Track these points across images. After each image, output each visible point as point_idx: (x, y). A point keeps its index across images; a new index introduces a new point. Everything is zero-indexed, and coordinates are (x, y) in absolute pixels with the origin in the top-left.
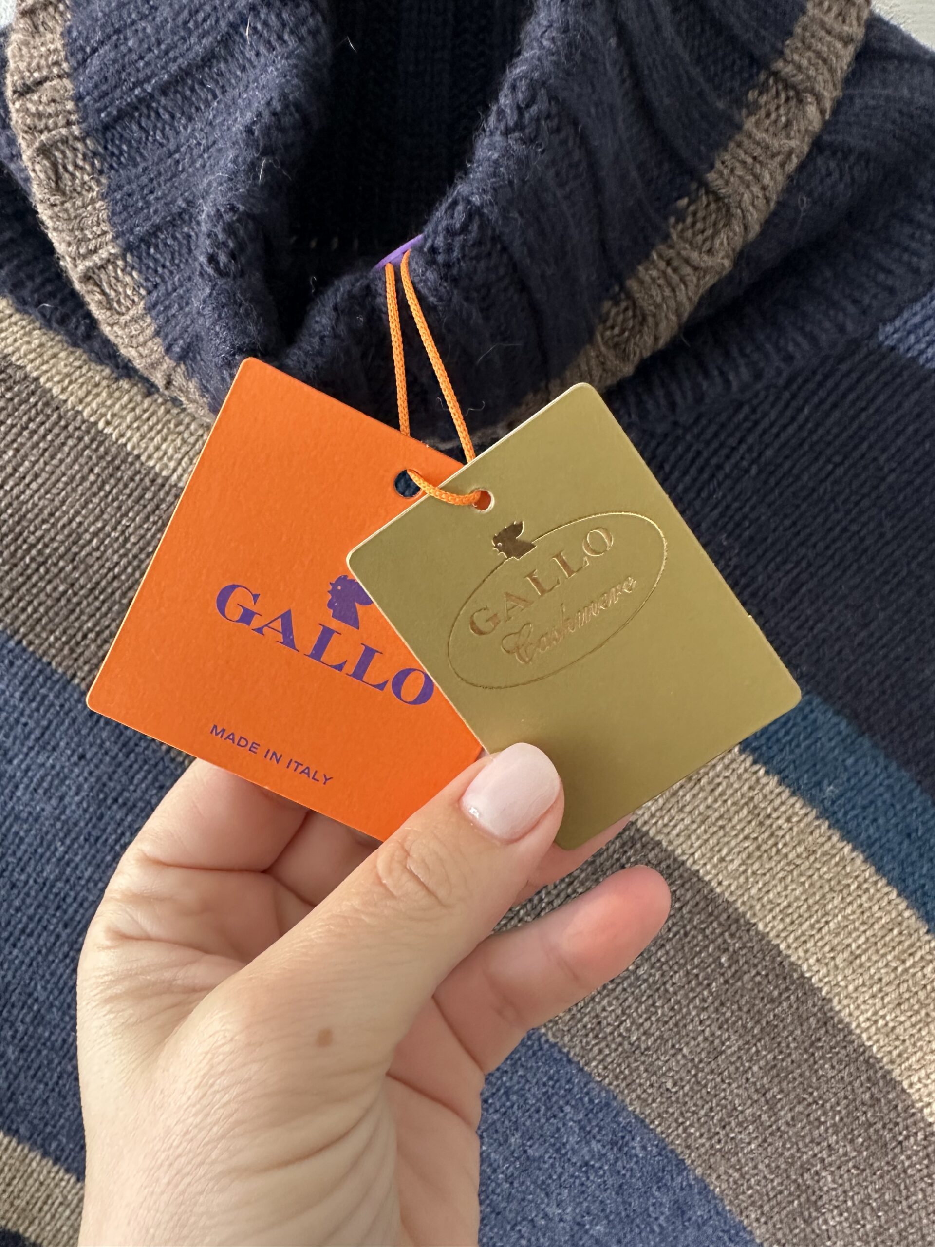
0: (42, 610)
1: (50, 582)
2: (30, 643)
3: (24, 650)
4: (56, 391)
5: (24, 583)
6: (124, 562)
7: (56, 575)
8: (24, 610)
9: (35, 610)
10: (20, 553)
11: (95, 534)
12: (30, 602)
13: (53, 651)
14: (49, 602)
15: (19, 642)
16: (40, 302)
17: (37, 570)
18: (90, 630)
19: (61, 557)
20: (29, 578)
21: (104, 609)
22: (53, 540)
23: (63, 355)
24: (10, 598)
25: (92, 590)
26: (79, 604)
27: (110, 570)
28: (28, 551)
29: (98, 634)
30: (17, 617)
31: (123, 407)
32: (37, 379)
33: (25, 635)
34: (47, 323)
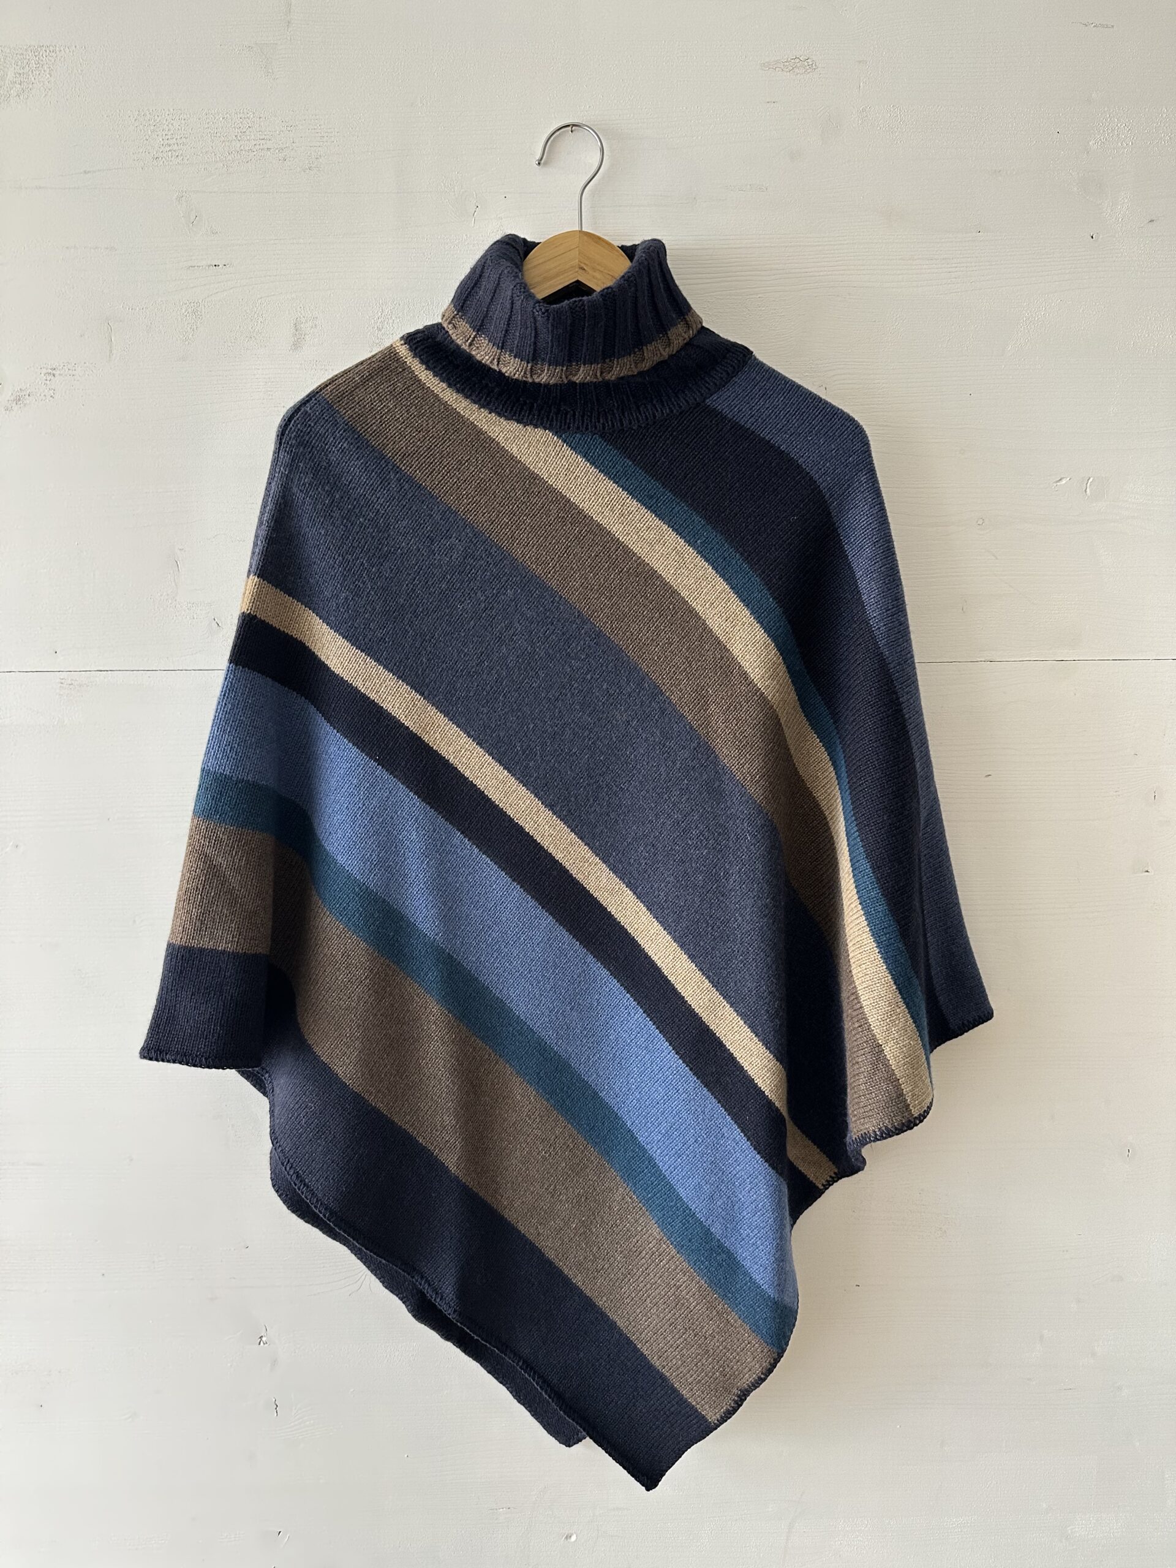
0: (448, 488)
1: (451, 478)
2: (445, 500)
3: (443, 502)
4: (462, 412)
5: (442, 480)
6: (476, 470)
7: (453, 476)
8: (443, 488)
9: (446, 488)
10: (441, 469)
11: (467, 461)
12: (445, 486)
13: (452, 502)
14: (451, 485)
15: (441, 499)
16: (455, 385)
17: (447, 475)
18: (464, 495)
19: (455, 470)
20: (444, 477)
21: (469, 487)
22: (452, 464)
23: (463, 401)
24: (438, 484)
25: (465, 481)
26: (461, 485)
27: (471, 473)
28: (444, 468)
29: (467, 496)
30: (440, 491)
31: (483, 417)
32: (456, 409)
33: (443, 497)
34: (458, 391)
